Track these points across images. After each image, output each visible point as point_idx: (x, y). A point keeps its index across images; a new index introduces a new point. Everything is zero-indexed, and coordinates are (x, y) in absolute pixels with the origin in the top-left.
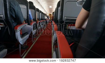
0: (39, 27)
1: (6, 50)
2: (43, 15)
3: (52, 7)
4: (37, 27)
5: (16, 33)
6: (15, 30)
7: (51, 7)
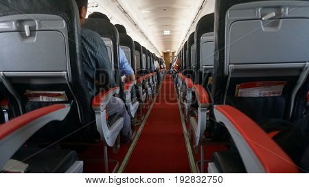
0: (143, 93)
1: (82, 162)
2: (149, 58)
3: (171, 32)
4: (138, 96)
5: (97, 116)
6: (93, 107)
7: (167, 33)
